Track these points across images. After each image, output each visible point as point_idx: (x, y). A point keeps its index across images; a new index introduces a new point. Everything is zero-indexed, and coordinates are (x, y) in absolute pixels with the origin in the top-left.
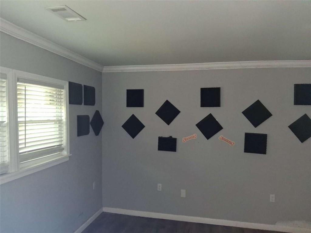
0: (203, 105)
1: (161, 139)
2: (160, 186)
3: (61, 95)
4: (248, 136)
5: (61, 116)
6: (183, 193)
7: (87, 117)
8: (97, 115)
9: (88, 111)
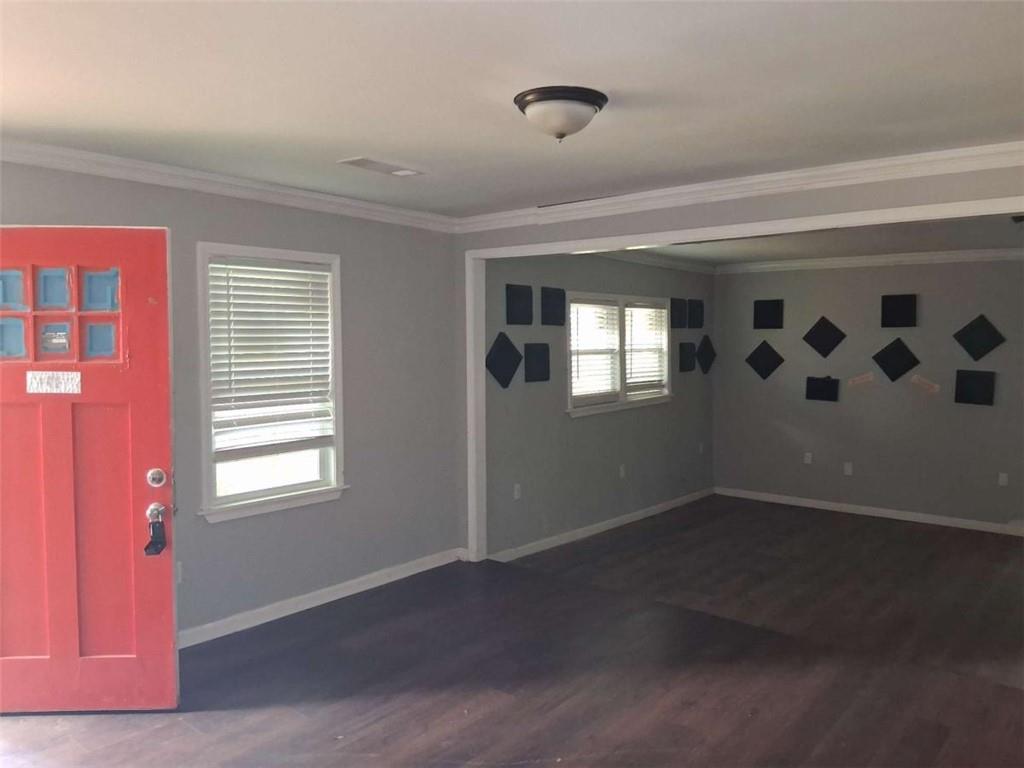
0: (885, 324)
1: (811, 381)
2: (808, 458)
3: (661, 317)
4: (963, 377)
5: (661, 339)
6: (848, 469)
7: (692, 345)
8: (706, 342)
9: (693, 336)
